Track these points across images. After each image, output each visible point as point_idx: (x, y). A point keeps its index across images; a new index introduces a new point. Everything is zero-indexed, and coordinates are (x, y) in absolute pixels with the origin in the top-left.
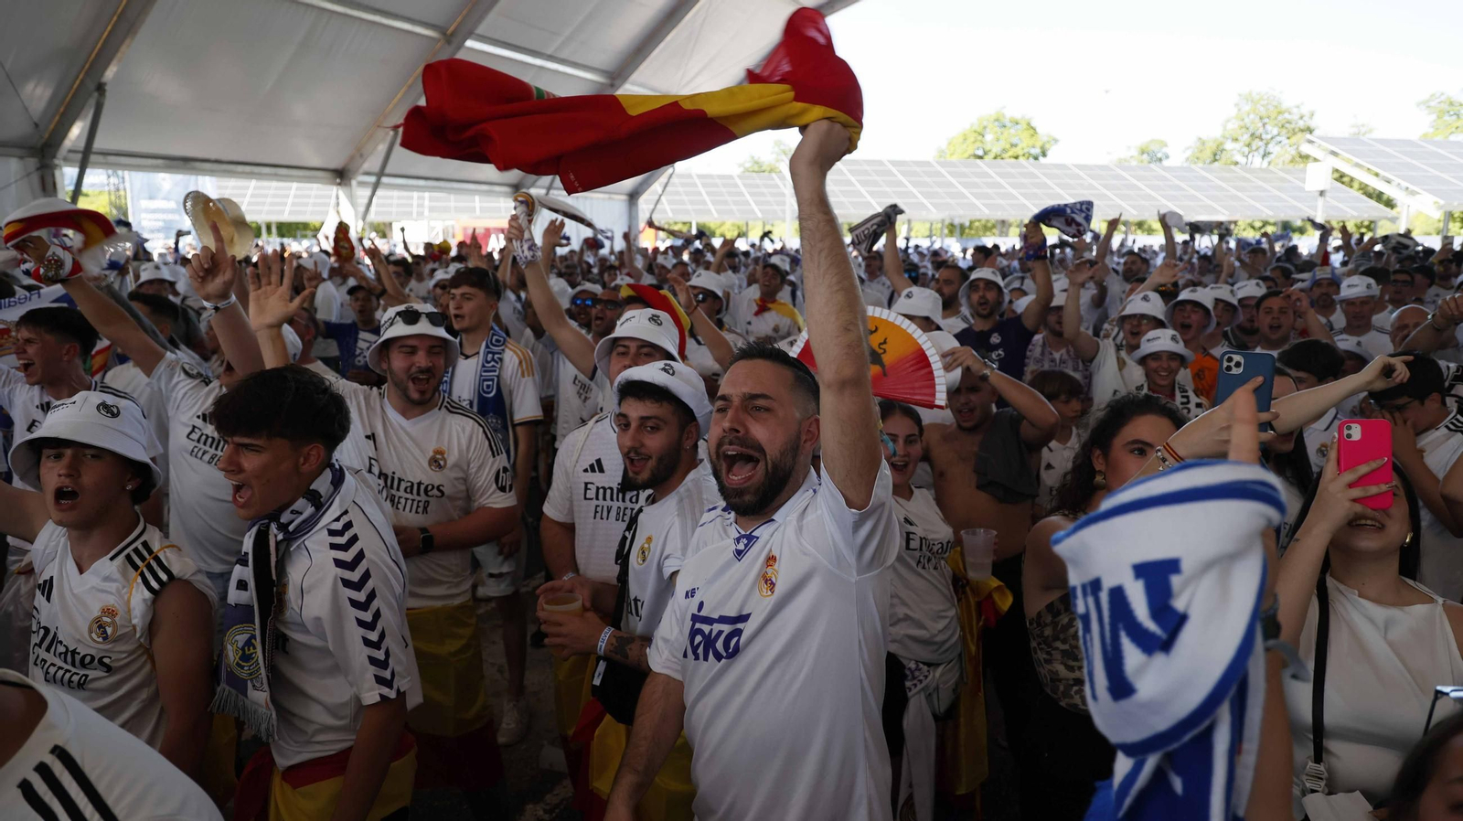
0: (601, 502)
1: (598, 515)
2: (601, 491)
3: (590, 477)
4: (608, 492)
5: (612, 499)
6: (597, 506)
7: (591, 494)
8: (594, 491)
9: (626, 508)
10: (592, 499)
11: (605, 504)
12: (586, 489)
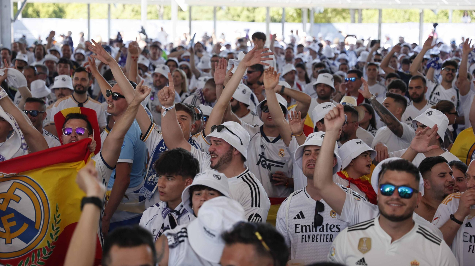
0: (304, 233)
1: (304, 240)
2: (304, 228)
3: (298, 221)
4: (308, 227)
5: (310, 231)
6: (302, 236)
7: (299, 230)
8: (300, 228)
9: (317, 235)
10: (299, 232)
11: (306, 234)
12: (296, 227)
